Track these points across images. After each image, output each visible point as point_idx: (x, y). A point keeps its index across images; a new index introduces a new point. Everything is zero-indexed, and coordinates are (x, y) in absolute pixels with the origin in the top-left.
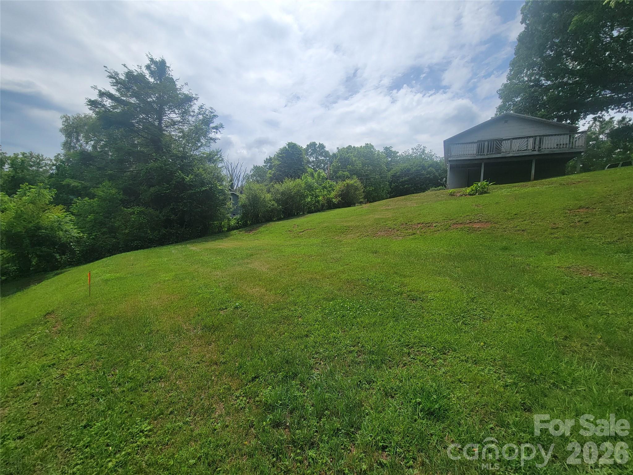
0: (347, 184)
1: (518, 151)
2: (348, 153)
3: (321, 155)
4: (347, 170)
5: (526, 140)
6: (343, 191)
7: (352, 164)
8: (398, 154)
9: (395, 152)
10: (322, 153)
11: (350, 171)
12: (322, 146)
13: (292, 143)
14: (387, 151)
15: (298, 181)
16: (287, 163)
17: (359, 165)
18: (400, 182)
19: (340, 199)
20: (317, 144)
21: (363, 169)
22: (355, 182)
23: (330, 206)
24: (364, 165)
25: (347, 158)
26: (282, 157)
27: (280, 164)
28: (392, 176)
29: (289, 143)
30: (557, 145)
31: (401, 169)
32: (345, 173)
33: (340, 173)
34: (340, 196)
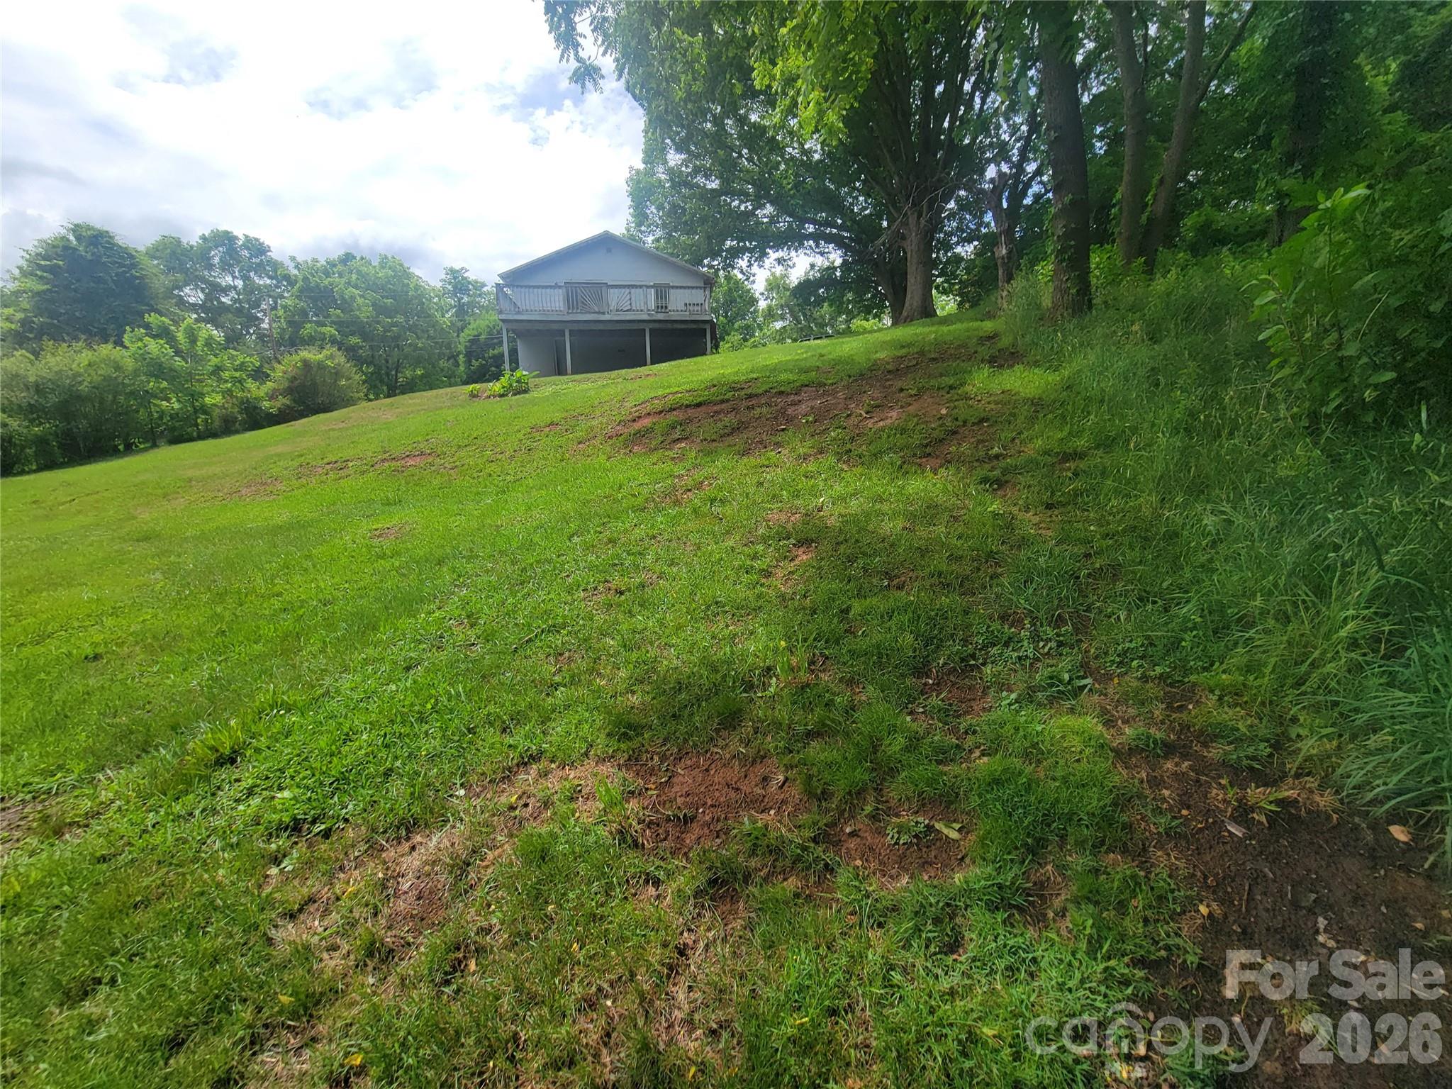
0: (306, 363)
1: (617, 310)
2: (327, 274)
3: (260, 269)
4: (333, 322)
5: (628, 291)
6: (295, 378)
7: (346, 306)
8: (485, 289)
9: (476, 282)
10: (260, 265)
11: (339, 324)
12: (258, 248)
13: (89, 228)
14: (455, 278)
15: (106, 350)
16: (75, 290)
17: (364, 310)
18: (490, 358)
19: (287, 401)
20: (236, 238)
21: (378, 323)
22: (331, 357)
23: (255, 419)
24: (380, 309)
25: (325, 287)
26: (53, 270)
27: (44, 292)
28: (469, 341)
29: (77, 225)
30: (686, 305)
31: (488, 327)
32: (323, 329)
33: (308, 329)
34: (289, 391)
